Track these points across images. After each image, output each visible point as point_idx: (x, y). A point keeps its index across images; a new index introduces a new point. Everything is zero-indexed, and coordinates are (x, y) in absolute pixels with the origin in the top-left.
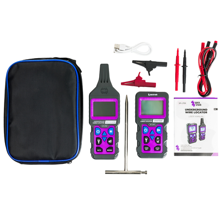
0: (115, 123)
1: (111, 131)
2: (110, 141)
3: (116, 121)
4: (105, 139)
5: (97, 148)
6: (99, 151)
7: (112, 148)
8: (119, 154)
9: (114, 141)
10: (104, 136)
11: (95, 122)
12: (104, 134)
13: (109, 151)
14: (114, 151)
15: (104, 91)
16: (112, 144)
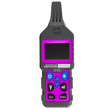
0: (69, 67)
1: (64, 76)
2: (63, 87)
3: (70, 65)
4: (57, 84)
5: (49, 95)
6: (51, 98)
7: (65, 95)
8: (73, 101)
9: (68, 87)
10: (57, 82)
11: (47, 66)
12: (57, 79)
13: (62, 99)
14: (68, 98)
15: (57, 31)
16: (65, 90)
